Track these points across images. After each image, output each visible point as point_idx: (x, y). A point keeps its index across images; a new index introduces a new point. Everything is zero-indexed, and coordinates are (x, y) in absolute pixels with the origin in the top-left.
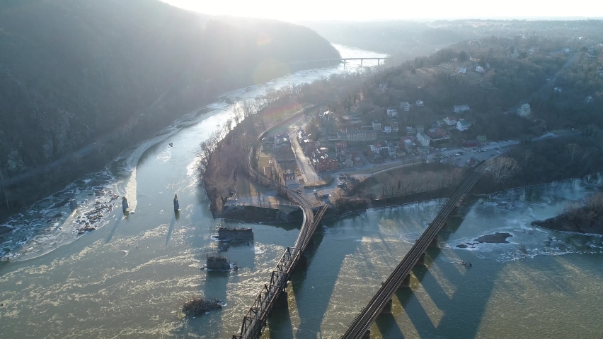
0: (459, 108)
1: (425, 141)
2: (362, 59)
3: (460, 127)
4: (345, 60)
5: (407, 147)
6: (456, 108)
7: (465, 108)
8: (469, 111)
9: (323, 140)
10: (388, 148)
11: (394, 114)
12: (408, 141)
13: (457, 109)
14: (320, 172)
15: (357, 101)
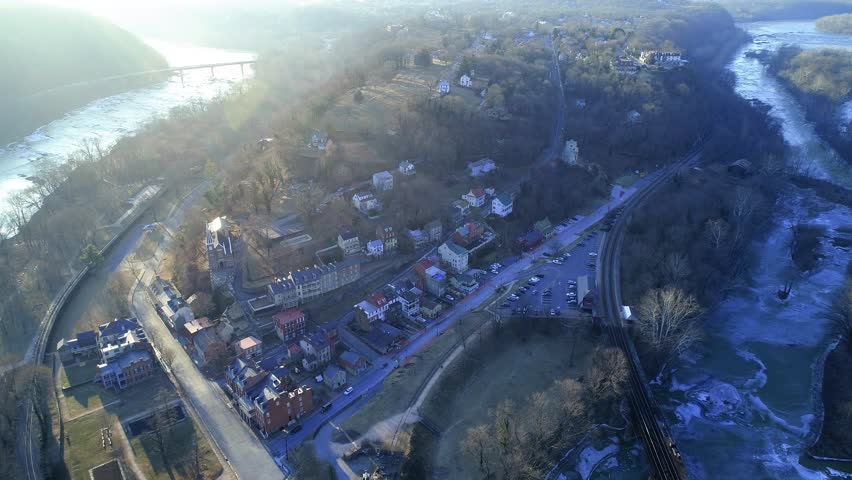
0: (479, 168)
1: (460, 261)
2: (212, 66)
3: (499, 208)
4: (181, 69)
5: (434, 287)
6: (473, 169)
7: (489, 166)
8: (496, 170)
9: (235, 312)
10: (400, 299)
11: (370, 204)
12: (432, 271)
13: (475, 171)
14: (272, 436)
15: (277, 182)
